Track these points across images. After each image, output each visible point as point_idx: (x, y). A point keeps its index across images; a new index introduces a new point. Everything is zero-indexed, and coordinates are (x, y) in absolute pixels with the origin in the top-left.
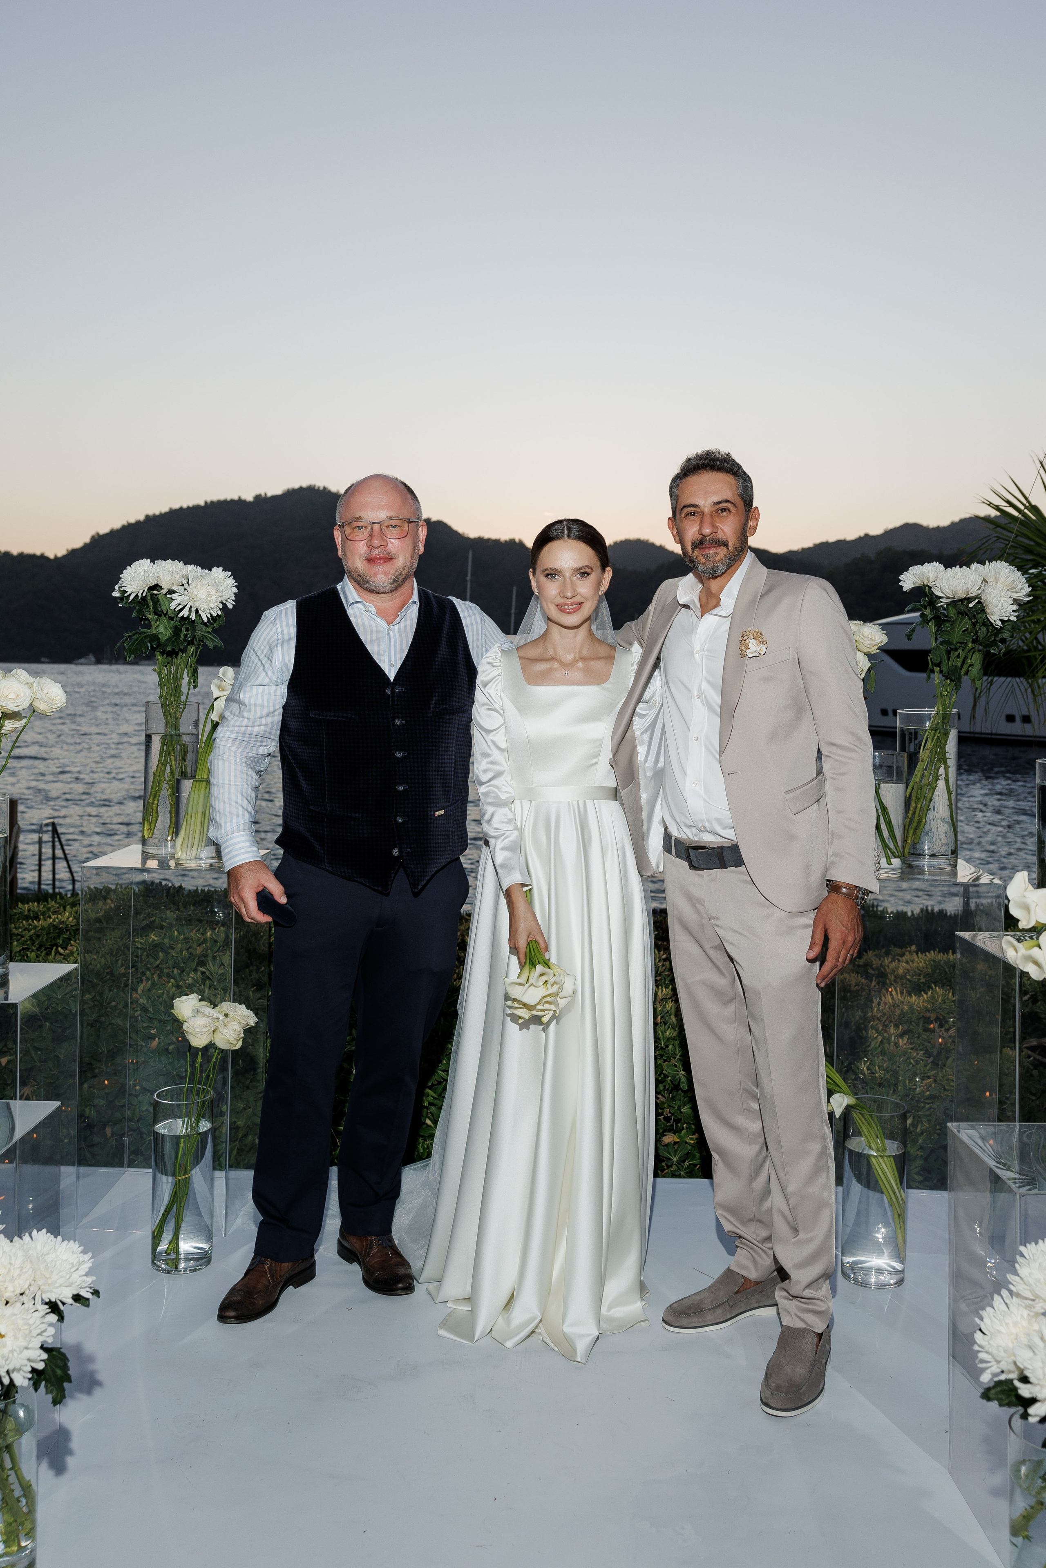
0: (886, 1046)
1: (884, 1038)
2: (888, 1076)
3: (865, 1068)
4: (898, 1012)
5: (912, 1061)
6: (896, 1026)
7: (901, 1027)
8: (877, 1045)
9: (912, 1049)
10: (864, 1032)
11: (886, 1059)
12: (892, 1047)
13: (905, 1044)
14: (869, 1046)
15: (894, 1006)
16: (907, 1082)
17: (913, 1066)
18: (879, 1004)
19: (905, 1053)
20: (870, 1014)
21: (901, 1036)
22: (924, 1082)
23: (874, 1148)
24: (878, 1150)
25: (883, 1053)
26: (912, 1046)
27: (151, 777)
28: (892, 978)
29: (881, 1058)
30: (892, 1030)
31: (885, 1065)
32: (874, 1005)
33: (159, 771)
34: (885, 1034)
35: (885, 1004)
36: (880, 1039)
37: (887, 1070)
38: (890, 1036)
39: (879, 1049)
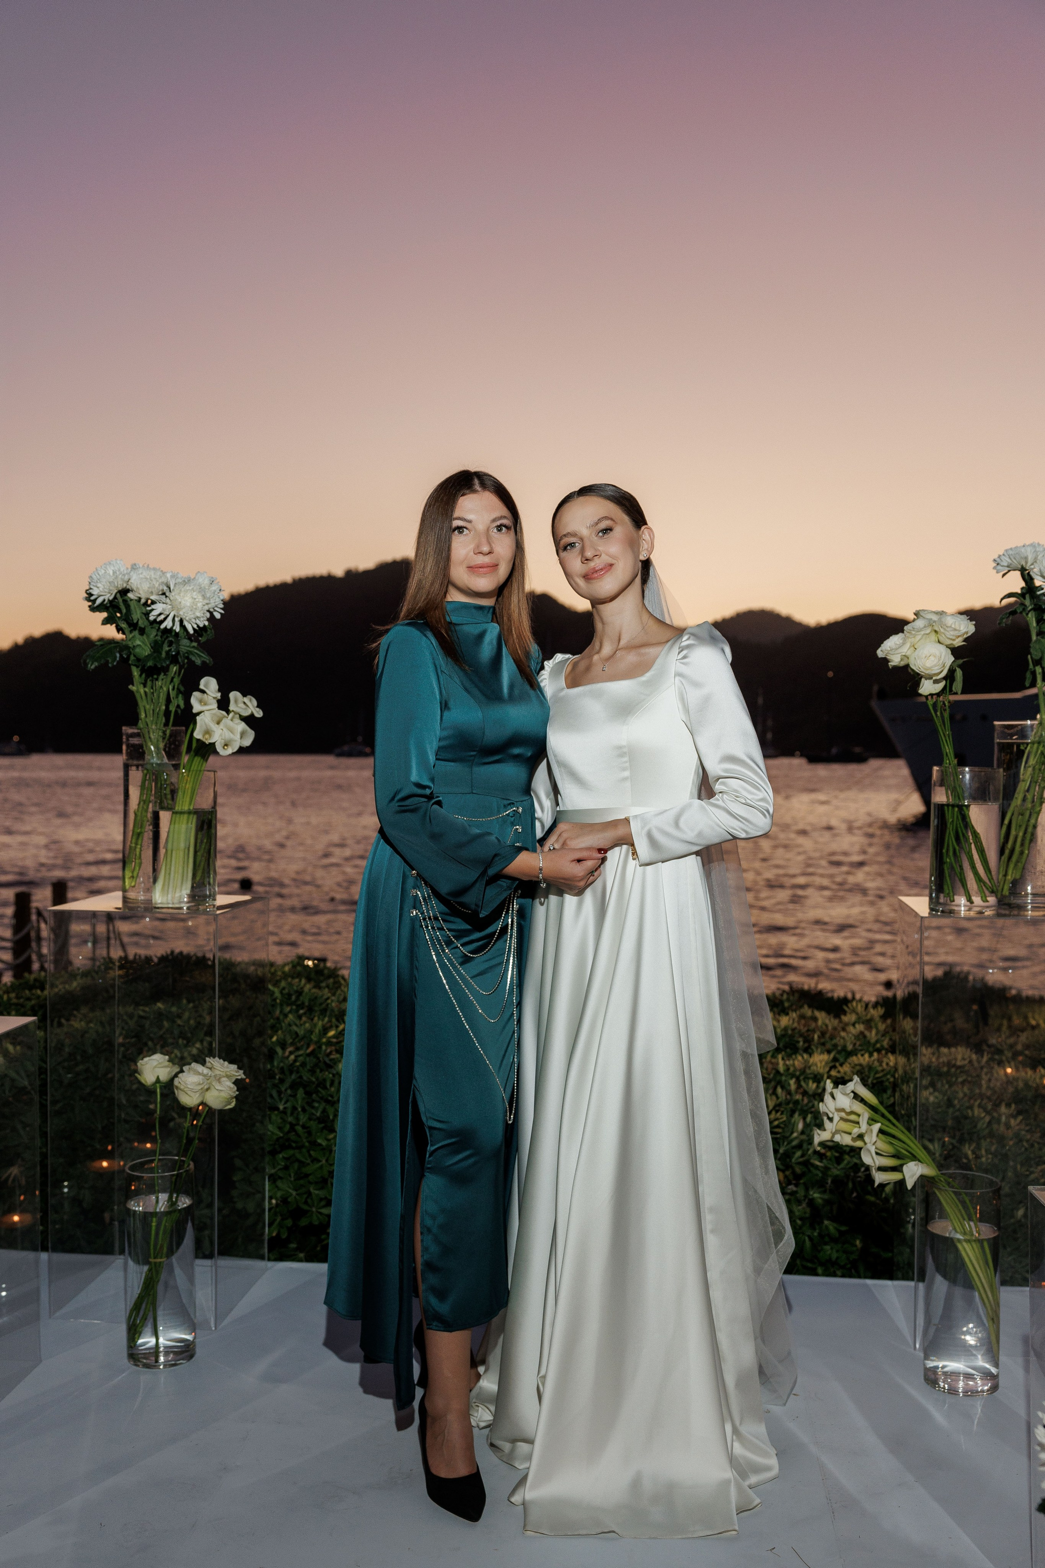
0: (995, 1126)
1: (993, 1118)
2: (996, 1161)
3: (970, 1153)
4: (1011, 1089)
5: (1025, 1144)
6: (1008, 1105)
7: (1013, 1106)
8: (985, 1126)
9: (1027, 1131)
10: (969, 1111)
11: (994, 1141)
12: (1002, 1128)
13: (1018, 1125)
14: (975, 1126)
15: (1007, 1083)
16: (1019, 1167)
17: (1026, 1149)
18: (990, 1080)
19: (1017, 1135)
20: (977, 1091)
21: (1015, 1117)
22: (1040, 1168)
23: (958, 1230)
24: (965, 1233)
25: (991, 1135)
26: (1027, 1128)
27: (132, 816)
28: (1009, 1055)
29: (988, 1140)
30: (1003, 1109)
31: (993, 1149)
32: (983, 1082)
33: (140, 810)
34: (995, 1114)
35: (997, 1080)
36: (987, 1119)
37: (995, 1155)
38: (1000, 1115)
39: (987, 1131)
